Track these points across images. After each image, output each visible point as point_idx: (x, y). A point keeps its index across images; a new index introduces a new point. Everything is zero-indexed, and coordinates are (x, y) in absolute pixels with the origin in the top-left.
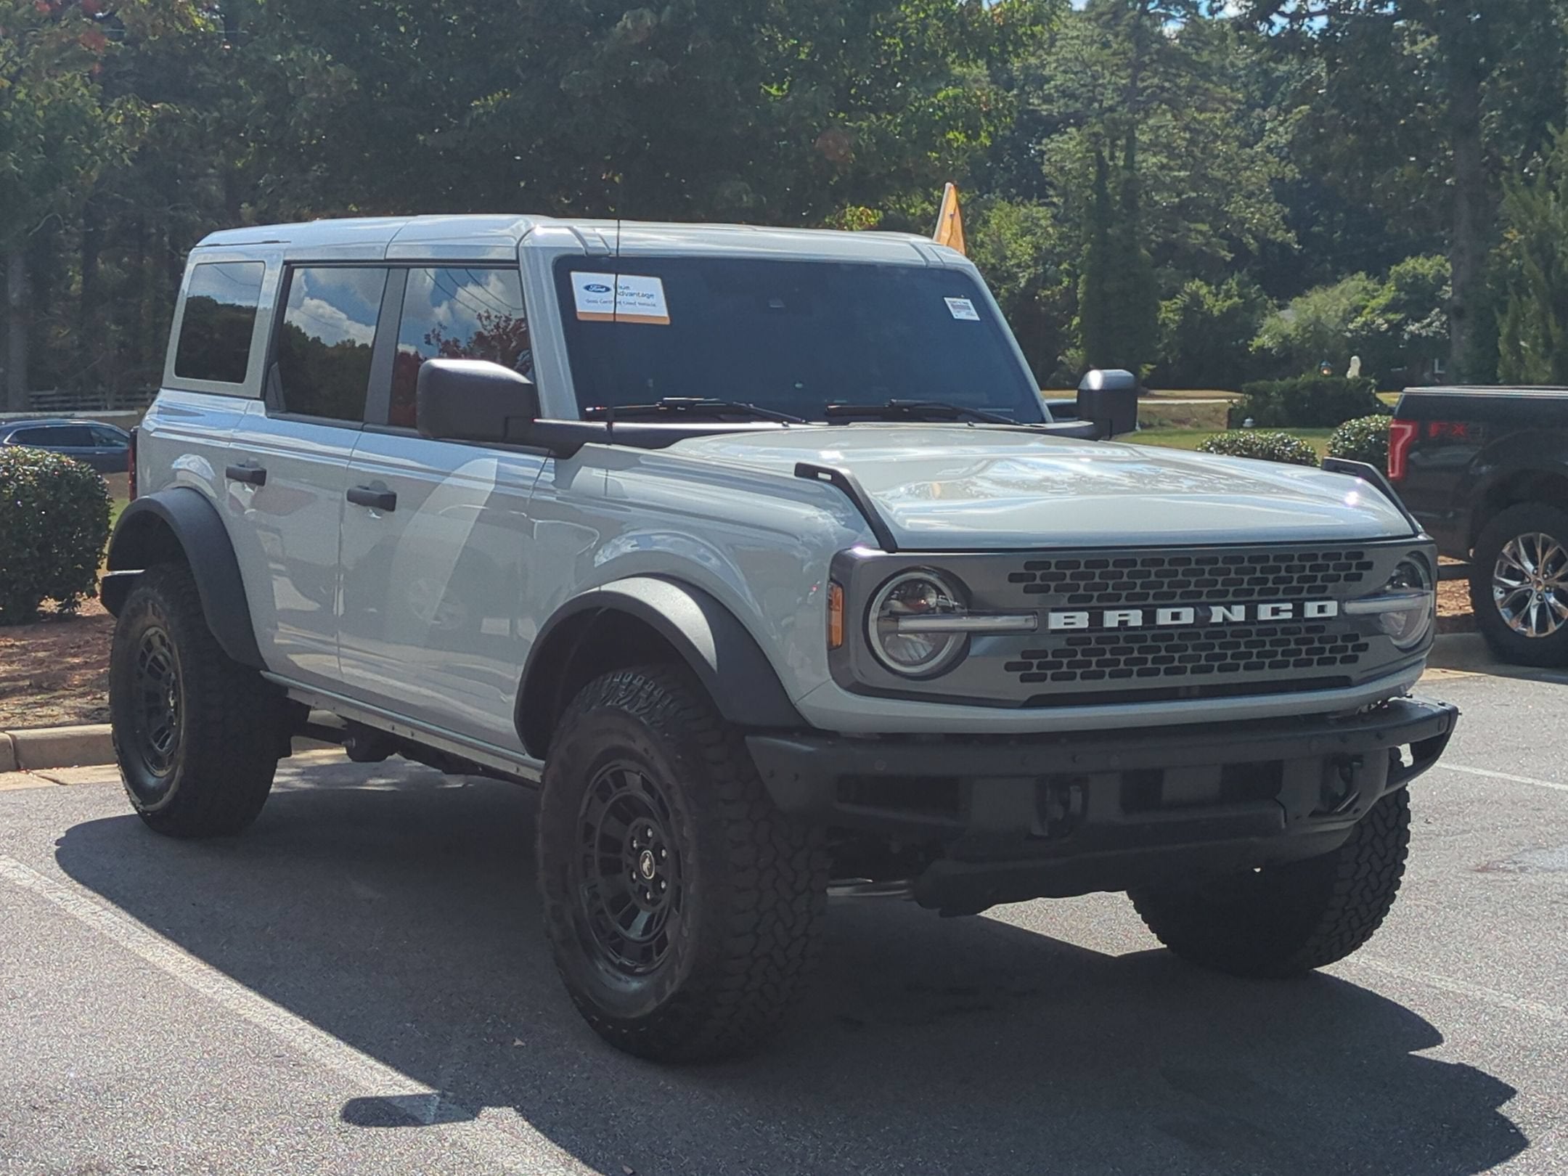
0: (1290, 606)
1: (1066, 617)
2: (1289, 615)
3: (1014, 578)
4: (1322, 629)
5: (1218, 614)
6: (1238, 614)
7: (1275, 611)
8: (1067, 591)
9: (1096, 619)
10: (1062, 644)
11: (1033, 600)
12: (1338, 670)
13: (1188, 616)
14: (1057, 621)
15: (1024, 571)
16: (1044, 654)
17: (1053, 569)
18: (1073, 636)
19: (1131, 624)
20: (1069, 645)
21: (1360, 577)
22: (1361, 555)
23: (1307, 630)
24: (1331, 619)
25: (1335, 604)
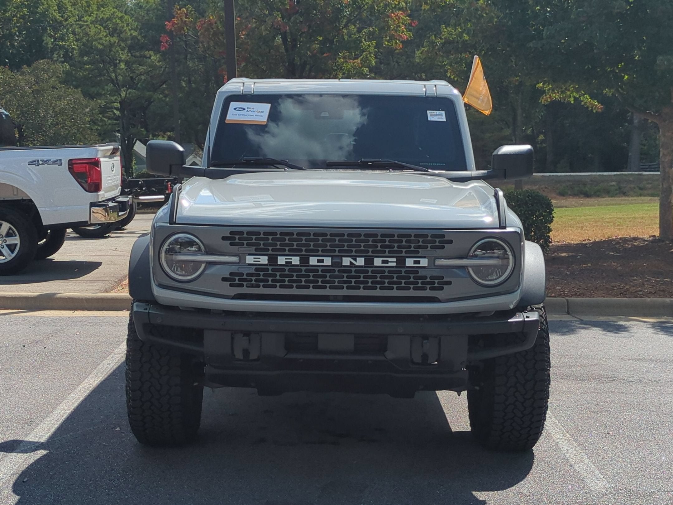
0: (394, 260)
1: (254, 258)
2: (394, 264)
3: (224, 238)
4: (416, 272)
5: (347, 261)
6: (360, 262)
7: (386, 262)
8: (254, 246)
9: (273, 260)
10: (252, 270)
11: (235, 249)
12: (427, 293)
13: (328, 261)
14: (250, 260)
15: (229, 235)
16: (242, 274)
17: (245, 235)
18: (259, 268)
19: (293, 263)
20: (256, 271)
21: (443, 247)
22: (443, 236)
23: (406, 272)
24: (424, 267)
25: (426, 260)
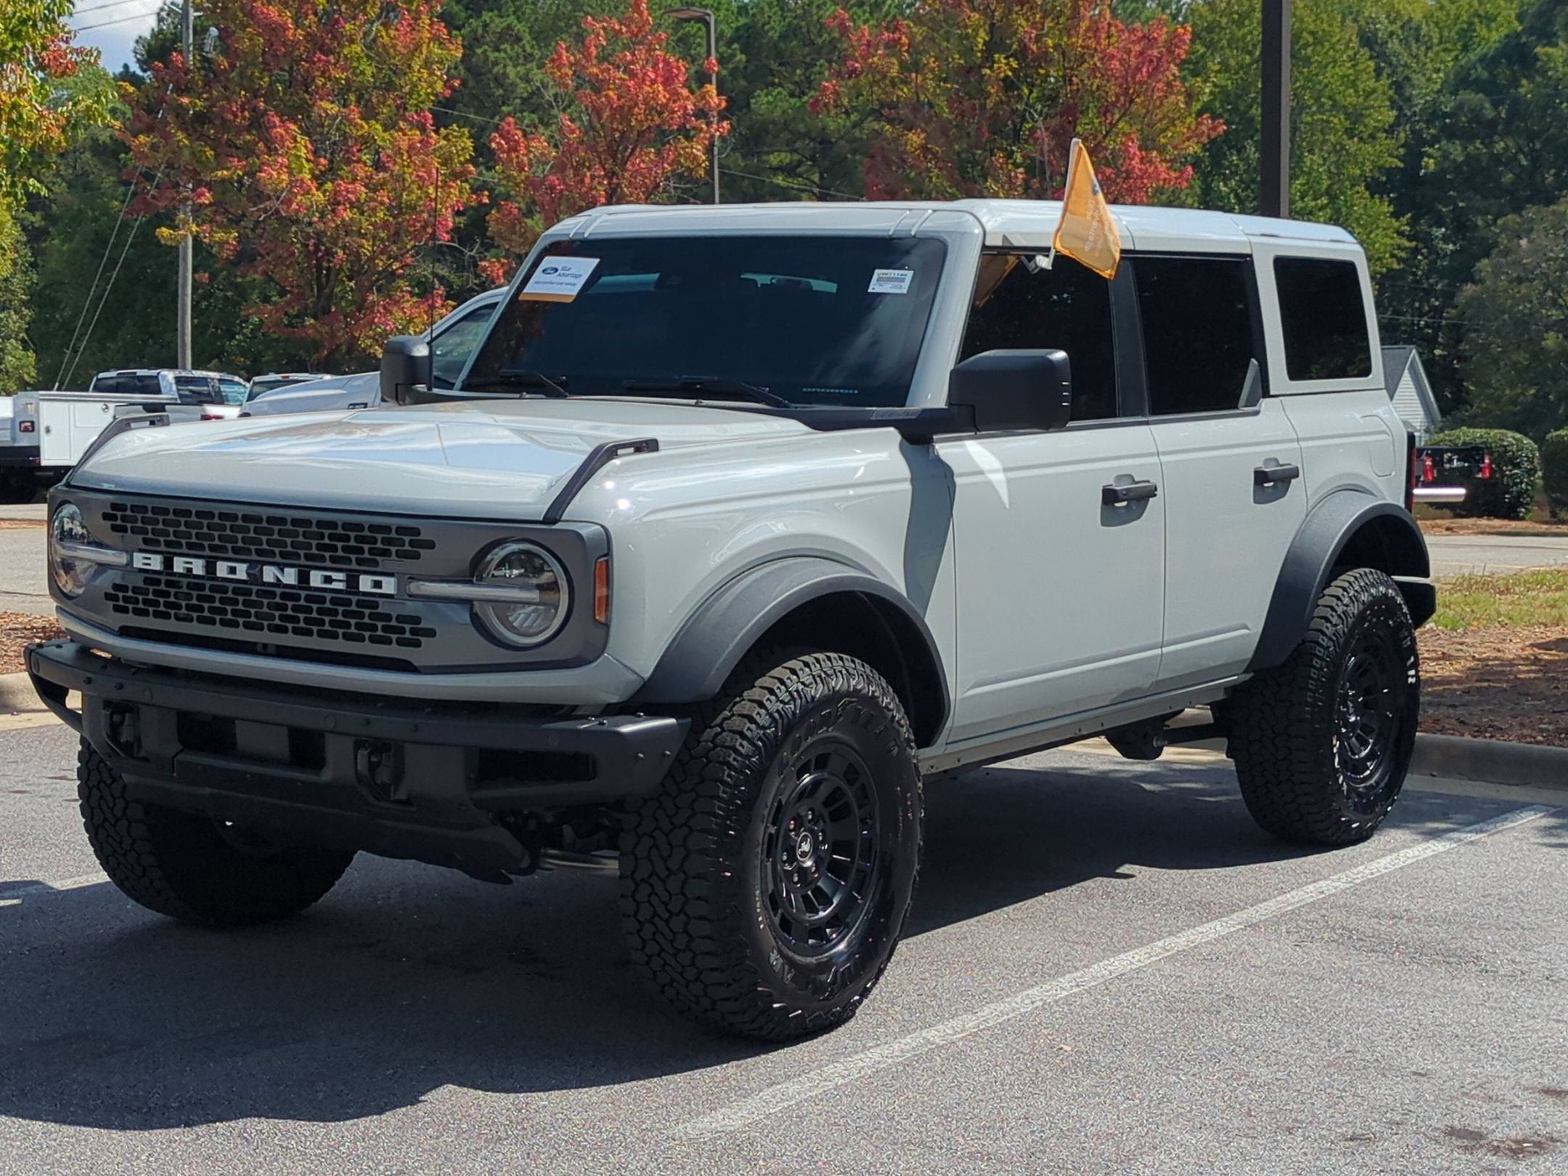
0: (341, 576)
1: (145, 558)
2: (341, 586)
3: (105, 516)
4: (375, 605)
5: (269, 574)
6: (290, 576)
7: (328, 580)
8: (142, 534)
9: (167, 563)
10: (140, 582)
11: (121, 538)
12: (393, 651)
13: (242, 572)
14: (139, 561)
15: (111, 512)
16: (126, 588)
17: (129, 512)
18: (149, 576)
19: (195, 572)
20: (145, 584)
21: (417, 556)
22: (416, 532)
23: (359, 603)
24: (390, 596)
25: (392, 580)
